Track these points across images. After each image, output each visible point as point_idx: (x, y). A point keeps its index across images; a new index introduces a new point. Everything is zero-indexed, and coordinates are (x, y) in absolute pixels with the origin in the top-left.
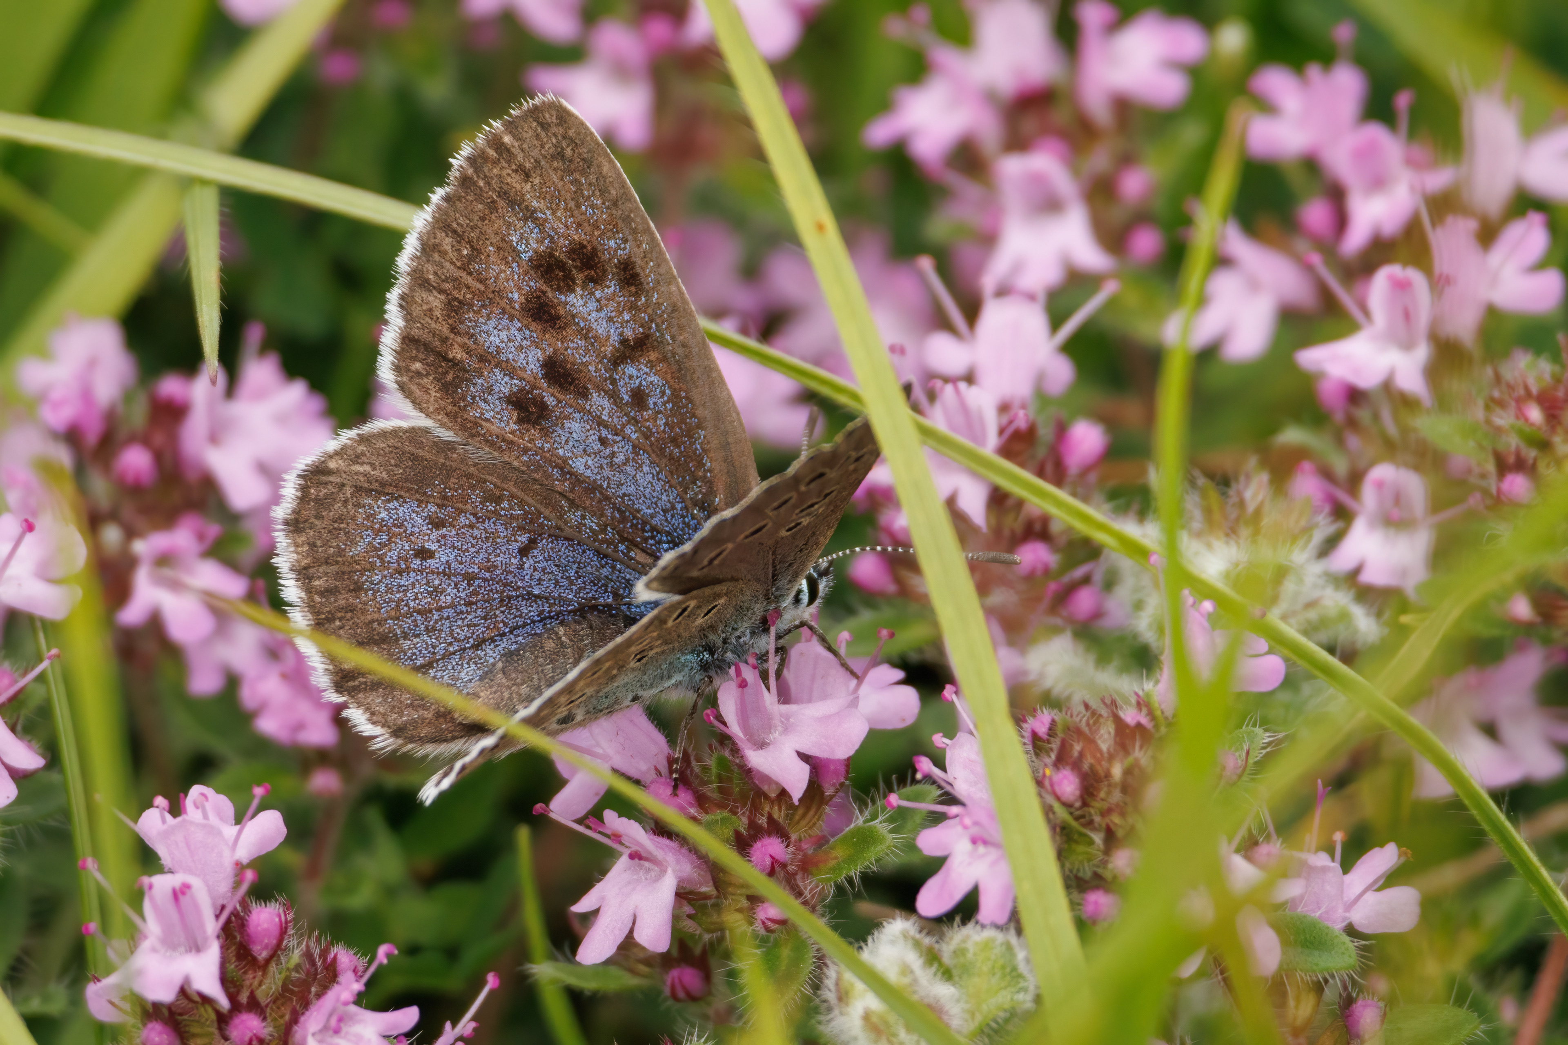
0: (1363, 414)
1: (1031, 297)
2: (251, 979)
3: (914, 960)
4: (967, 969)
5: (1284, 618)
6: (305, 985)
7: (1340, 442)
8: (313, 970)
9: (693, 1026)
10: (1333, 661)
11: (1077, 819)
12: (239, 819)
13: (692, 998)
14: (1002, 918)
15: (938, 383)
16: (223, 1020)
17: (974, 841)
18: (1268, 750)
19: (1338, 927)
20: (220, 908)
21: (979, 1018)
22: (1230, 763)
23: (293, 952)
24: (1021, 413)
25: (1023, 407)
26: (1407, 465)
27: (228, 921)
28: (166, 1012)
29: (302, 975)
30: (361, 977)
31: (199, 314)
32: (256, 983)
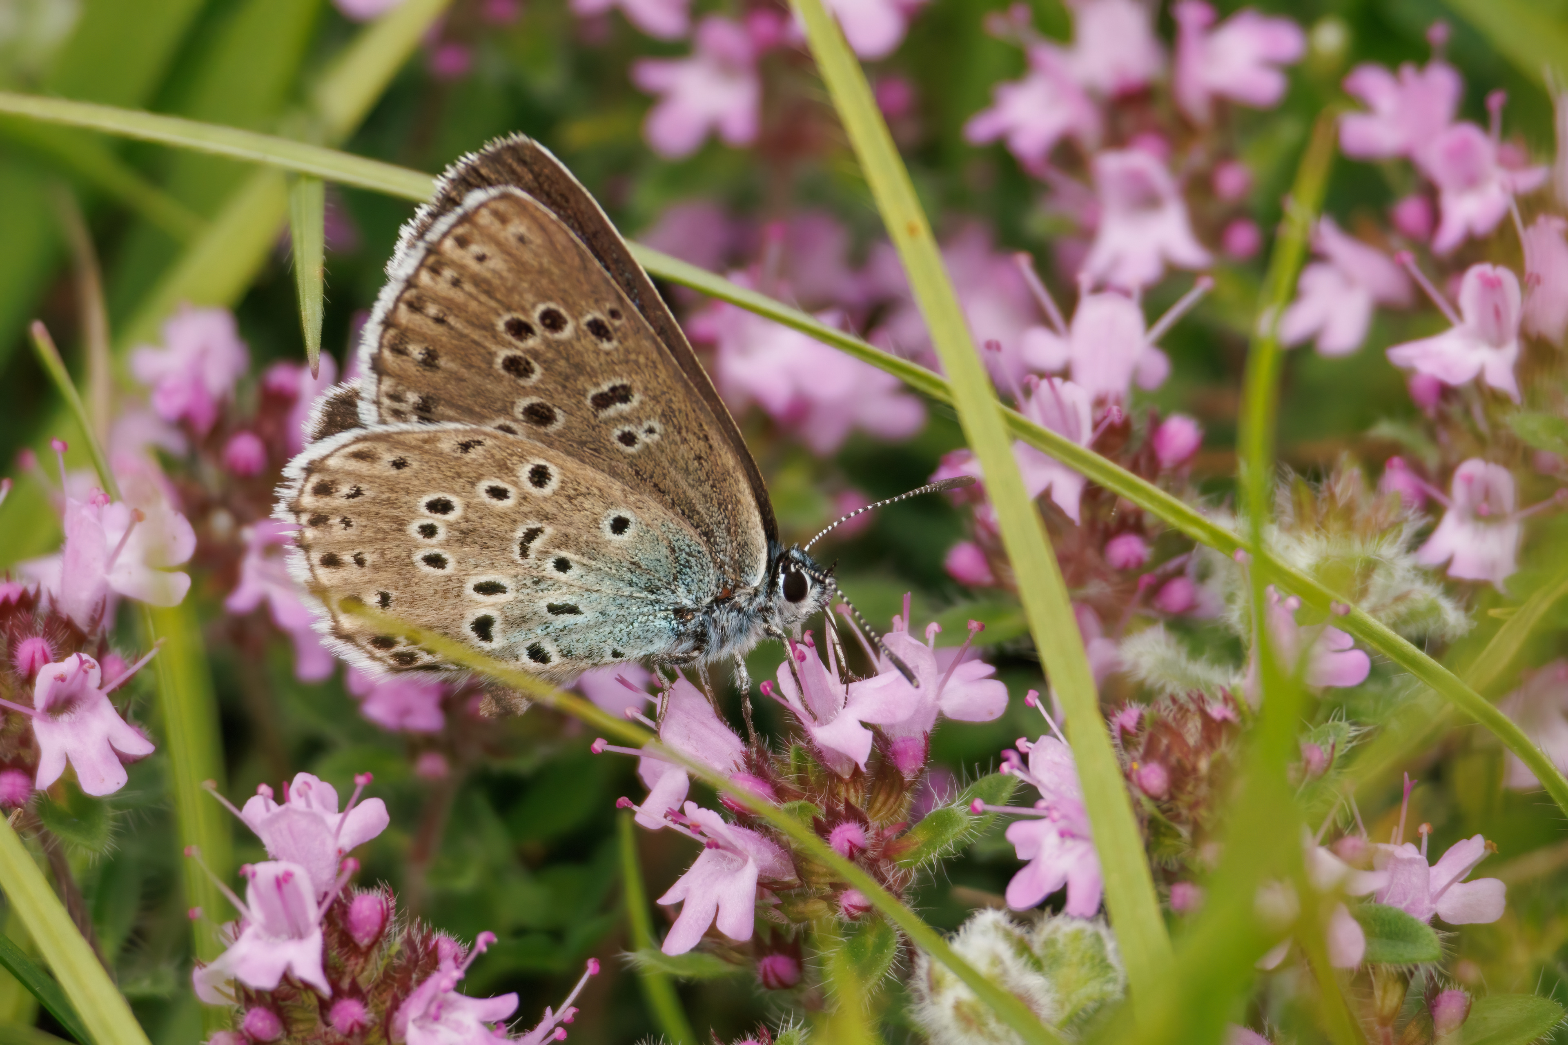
0: (1455, 410)
1: (1126, 293)
2: (353, 965)
3: (1005, 951)
4: (1057, 960)
5: (1374, 611)
6: (406, 971)
7: (1432, 436)
8: (414, 956)
9: (788, 1014)
10: (1422, 655)
11: (1164, 812)
12: (343, 807)
13: (785, 985)
14: (1092, 909)
15: (1034, 379)
16: (325, 1006)
17: (1063, 834)
18: (1354, 743)
19: (1423, 919)
20: (322, 895)
21: (1068, 1009)
22: (1316, 758)
23: (394, 939)
24: (1115, 409)
25: (1118, 402)
26: (1496, 461)
27: (330, 909)
28: (269, 998)
29: (403, 962)
30: (462, 963)
31: (302, 308)
32: (358, 968)
